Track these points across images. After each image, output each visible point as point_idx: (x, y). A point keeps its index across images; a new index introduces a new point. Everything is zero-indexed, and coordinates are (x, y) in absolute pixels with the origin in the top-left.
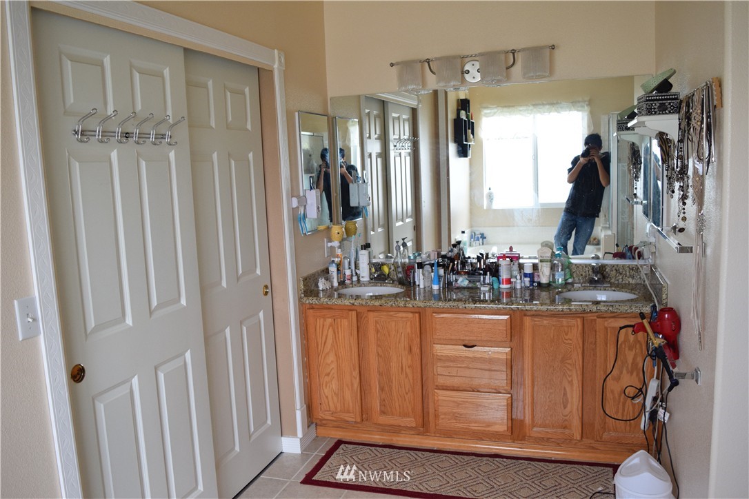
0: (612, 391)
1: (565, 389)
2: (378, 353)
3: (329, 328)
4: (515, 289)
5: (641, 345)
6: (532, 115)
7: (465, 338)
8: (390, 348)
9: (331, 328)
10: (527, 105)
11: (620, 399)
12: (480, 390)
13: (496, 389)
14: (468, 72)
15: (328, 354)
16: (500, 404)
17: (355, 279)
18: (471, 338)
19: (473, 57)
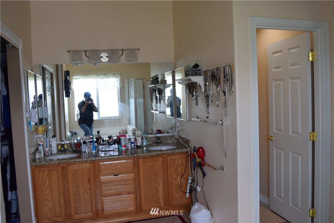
0: (174, 185)
1: (157, 187)
2: (73, 185)
3: (46, 176)
4: (128, 149)
5: (184, 165)
6: (96, 79)
7: (114, 172)
8: (79, 182)
9: (47, 176)
10: (94, 75)
11: (177, 187)
12: (121, 194)
13: (128, 192)
14: (102, 57)
15: (46, 189)
16: (131, 198)
17: (50, 152)
18: (117, 171)
19: (104, 51)
